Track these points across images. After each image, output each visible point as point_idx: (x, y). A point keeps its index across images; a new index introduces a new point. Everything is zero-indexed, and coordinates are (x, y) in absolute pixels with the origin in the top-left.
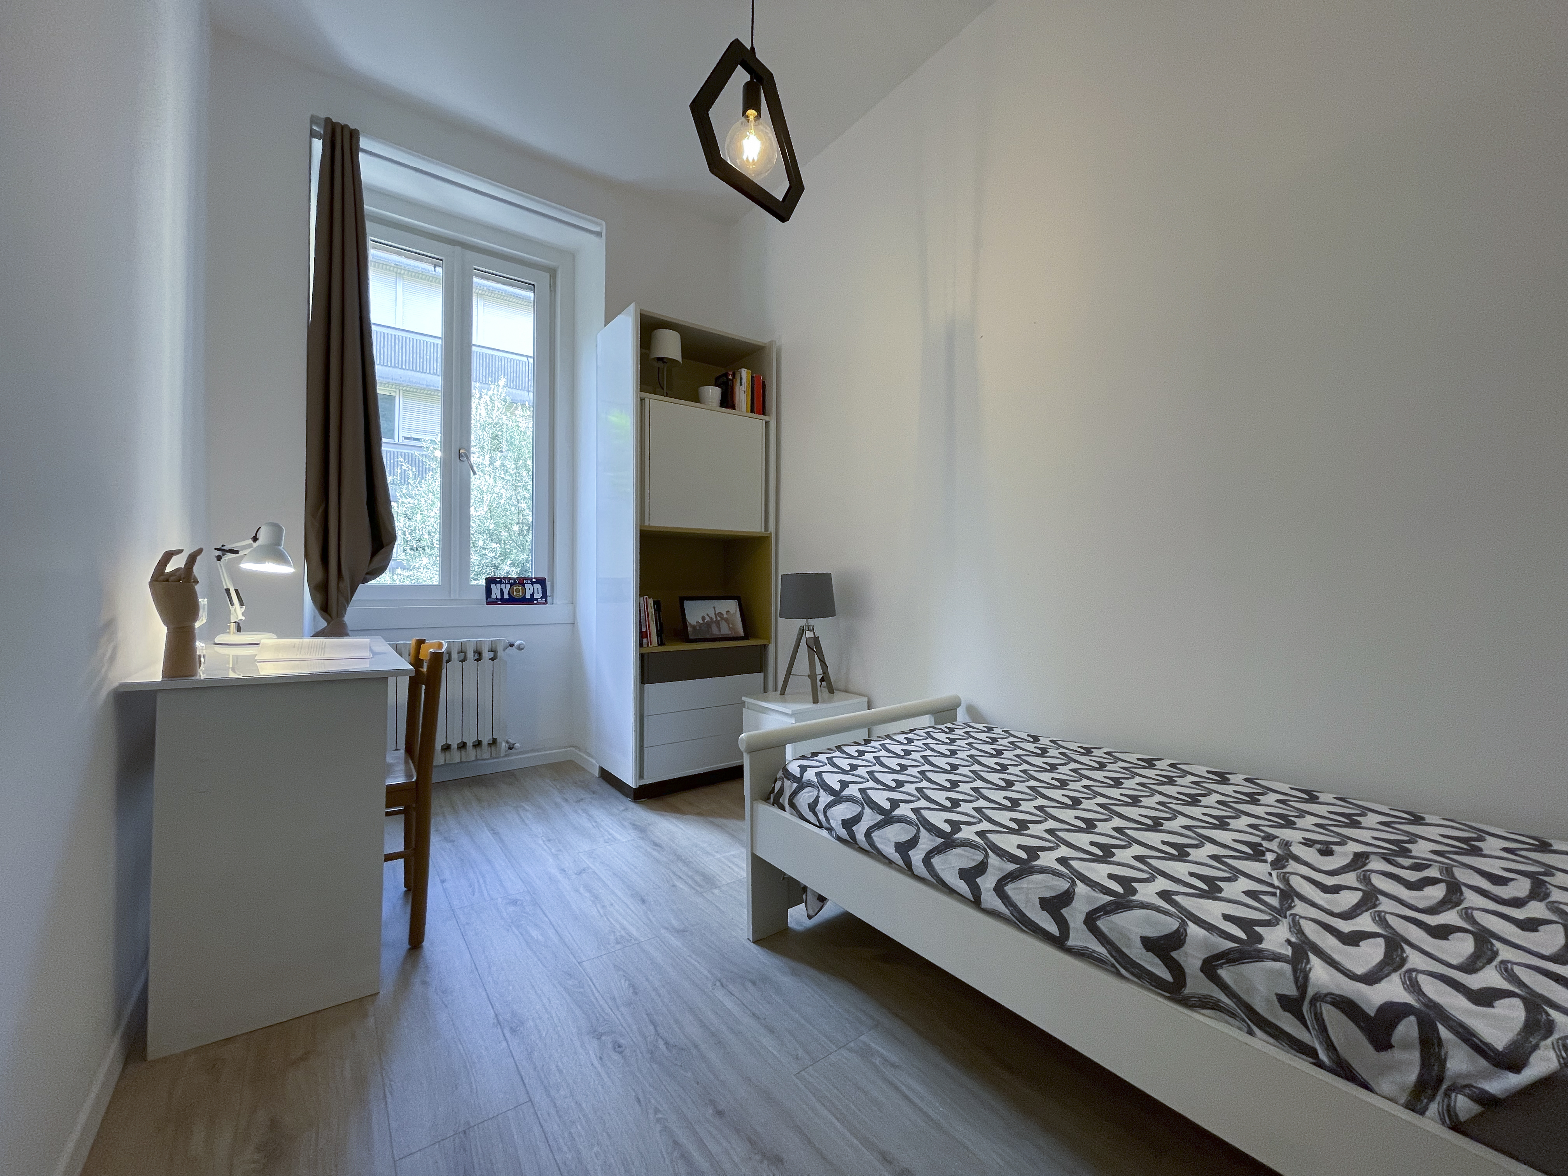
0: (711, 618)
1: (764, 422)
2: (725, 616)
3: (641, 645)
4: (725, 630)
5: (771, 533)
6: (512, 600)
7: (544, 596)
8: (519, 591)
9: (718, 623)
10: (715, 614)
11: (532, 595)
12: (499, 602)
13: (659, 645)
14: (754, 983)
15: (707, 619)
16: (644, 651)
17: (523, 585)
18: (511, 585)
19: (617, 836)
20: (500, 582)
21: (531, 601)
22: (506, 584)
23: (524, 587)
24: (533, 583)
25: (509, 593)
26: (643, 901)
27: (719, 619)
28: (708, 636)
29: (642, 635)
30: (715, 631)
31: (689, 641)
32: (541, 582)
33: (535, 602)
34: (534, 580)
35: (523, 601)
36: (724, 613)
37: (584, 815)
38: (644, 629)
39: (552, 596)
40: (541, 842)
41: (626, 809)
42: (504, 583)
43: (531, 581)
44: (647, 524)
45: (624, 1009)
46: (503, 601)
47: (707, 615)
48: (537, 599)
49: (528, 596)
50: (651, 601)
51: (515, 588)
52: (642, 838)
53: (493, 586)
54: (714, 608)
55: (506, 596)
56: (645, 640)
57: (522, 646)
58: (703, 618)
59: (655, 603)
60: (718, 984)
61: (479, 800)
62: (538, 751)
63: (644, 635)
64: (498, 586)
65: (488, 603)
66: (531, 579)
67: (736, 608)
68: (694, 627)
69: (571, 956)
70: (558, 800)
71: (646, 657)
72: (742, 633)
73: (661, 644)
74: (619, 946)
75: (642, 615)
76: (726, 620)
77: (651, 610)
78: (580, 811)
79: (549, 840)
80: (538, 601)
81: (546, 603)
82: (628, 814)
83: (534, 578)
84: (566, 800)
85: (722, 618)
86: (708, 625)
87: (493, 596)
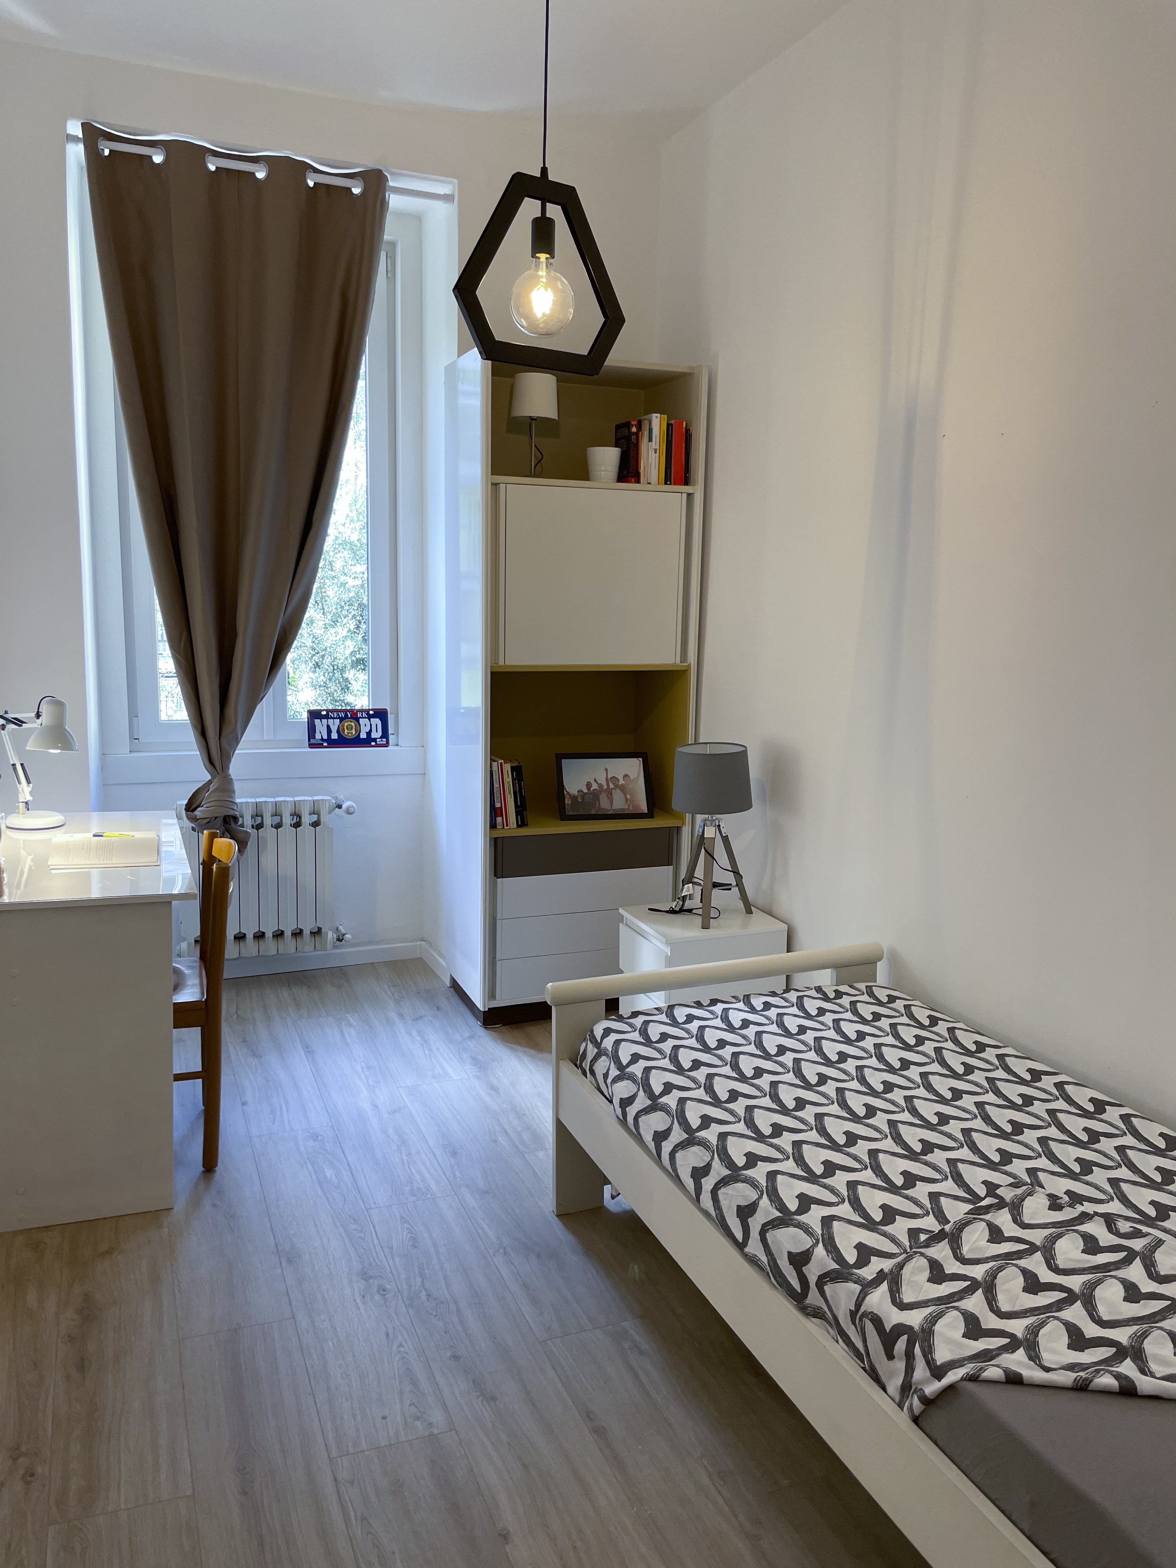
0: (600, 786)
1: (685, 495)
2: (621, 782)
3: (493, 826)
4: (619, 803)
5: (690, 665)
6: (343, 742)
7: (385, 734)
8: (352, 728)
9: (609, 792)
10: (607, 780)
11: (369, 733)
12: (325, 744)
13: (518, 826)
14: (539, 1256)
15: (595, 786)
16: (497, 834)
17: (357, 720)
18: (342, 720)
19: (450, 1071)
20: (327, 717)
21: (368, 742)
22: (334, 718)
23: (358, 722)
24: (370, 717)
25: (338, 731)
26: (454, 1154)
27: (612, 786)
28: (593, 812)
29: (494, 813)
30: (604, 804)
31: (564, 817)
32: (381, 714)
33: (373, 744)
34: (371, 712)
35: (357, 742)
36: (621, 778)
37: (418, 1038)
38: (498, 805)
39: (397, 733)
40: (359, 1068)
41: (472, 1037)
42: (331, 718)
43: (368, 714)
44: (501, 663)
45: (397, 1260)
46: (332, 743)
47: (595, 780)
48: (375, 740)
49: (363, 735)
50: (507, 767)
51: (346, 724)
52: (478, 1078)
53: (317, 721)
54: (606, 770)
55: (334, 736)
56: (499, 819)
57: (351, 810)
58: (589, 785)
59: (513, 769)
60: (502, 1251)
61: (298, 1005)
62: (377, 943)
63: (499, 812)
64: (324, 721)
65: (311, 746)
66: (367, 711)
67: (639, 771)
68: (574, 798)
69: (360, 1201)
70: (393, 1015)
71: (499, 842)
72: (644, 808)
73: (522, 824)
74: (412, 1199)
75: (496, 785)
76: (623, 789)
77: (508, 779)
78: (414, 1033)
79: (369, 1068)
80: (376, 742)
81: (387, 745)
82: (471, 1044)
83: (372, 710)
84: (401, 1016)
85: (617, 786)
86: (596, 795)
87: (318, 736)
